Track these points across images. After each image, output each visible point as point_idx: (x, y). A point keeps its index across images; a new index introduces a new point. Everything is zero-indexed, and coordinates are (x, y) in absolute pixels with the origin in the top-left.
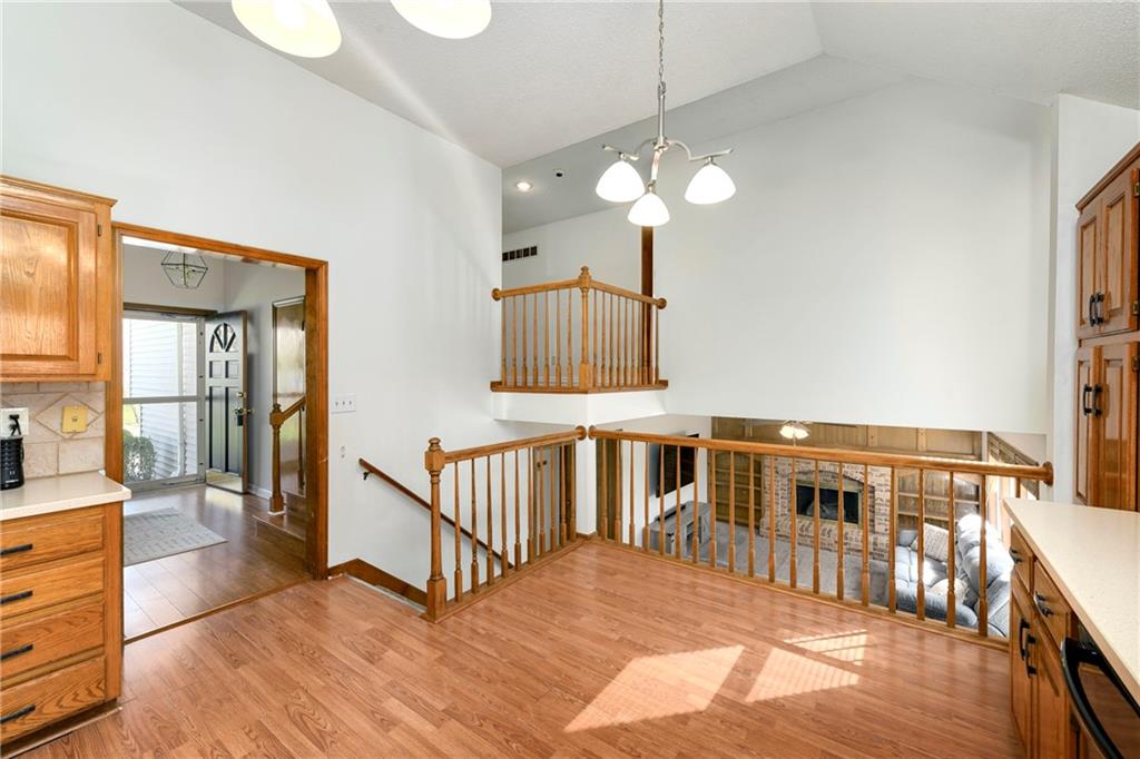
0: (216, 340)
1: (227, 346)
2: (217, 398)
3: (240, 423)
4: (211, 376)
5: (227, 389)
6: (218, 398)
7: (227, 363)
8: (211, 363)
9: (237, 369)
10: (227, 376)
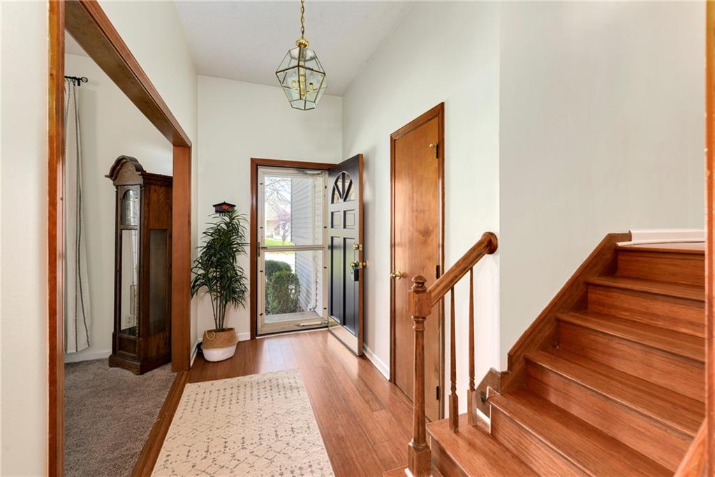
0: (336, 192)
1: (345, 196)
2: (336, 247)
3: (356, 278)
4: (332, 227)
5: (345, 239)
6: (338, 247)
7: (345, 212)
8: (332, 213)
9: (354, 219)
10: (345, 227)
